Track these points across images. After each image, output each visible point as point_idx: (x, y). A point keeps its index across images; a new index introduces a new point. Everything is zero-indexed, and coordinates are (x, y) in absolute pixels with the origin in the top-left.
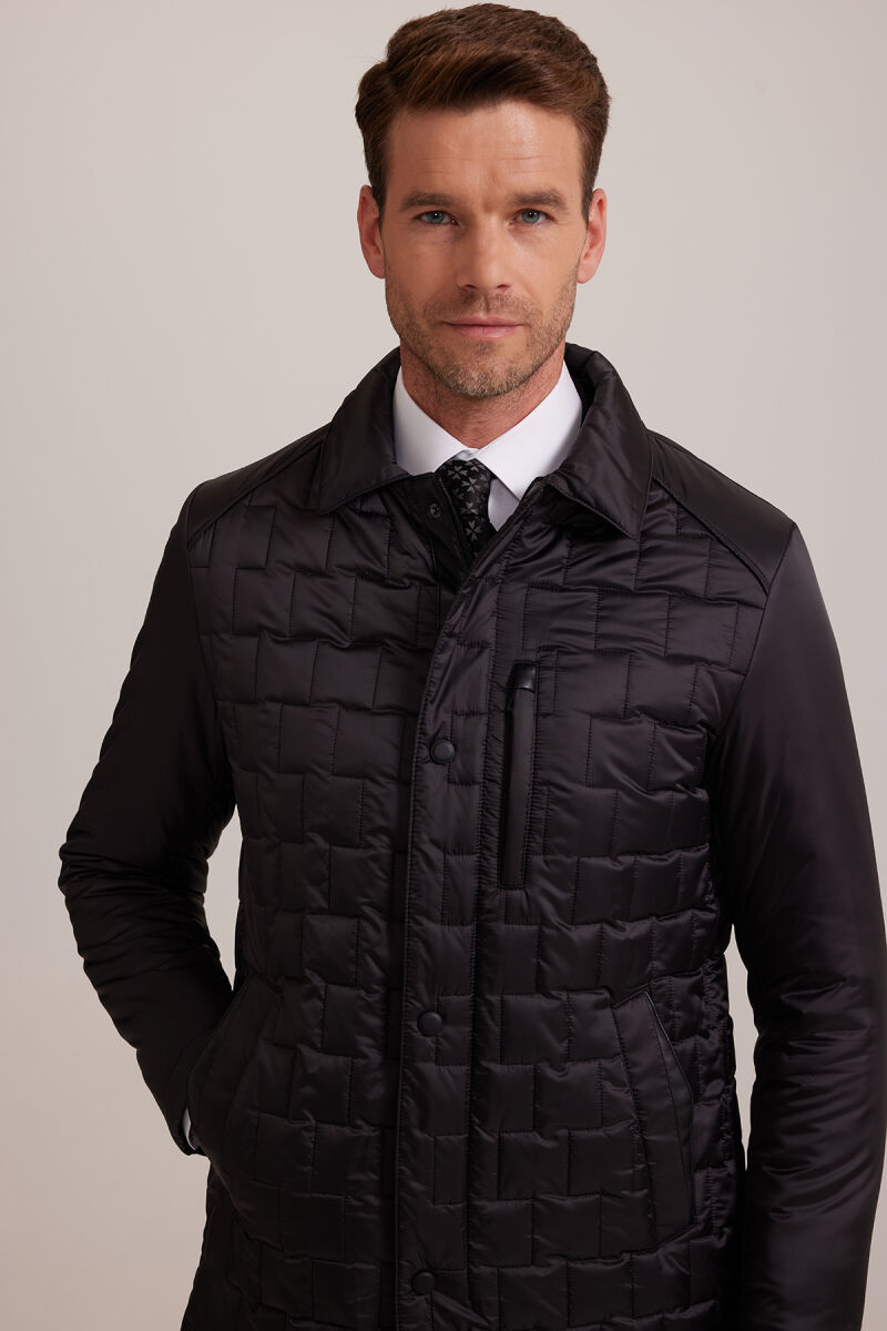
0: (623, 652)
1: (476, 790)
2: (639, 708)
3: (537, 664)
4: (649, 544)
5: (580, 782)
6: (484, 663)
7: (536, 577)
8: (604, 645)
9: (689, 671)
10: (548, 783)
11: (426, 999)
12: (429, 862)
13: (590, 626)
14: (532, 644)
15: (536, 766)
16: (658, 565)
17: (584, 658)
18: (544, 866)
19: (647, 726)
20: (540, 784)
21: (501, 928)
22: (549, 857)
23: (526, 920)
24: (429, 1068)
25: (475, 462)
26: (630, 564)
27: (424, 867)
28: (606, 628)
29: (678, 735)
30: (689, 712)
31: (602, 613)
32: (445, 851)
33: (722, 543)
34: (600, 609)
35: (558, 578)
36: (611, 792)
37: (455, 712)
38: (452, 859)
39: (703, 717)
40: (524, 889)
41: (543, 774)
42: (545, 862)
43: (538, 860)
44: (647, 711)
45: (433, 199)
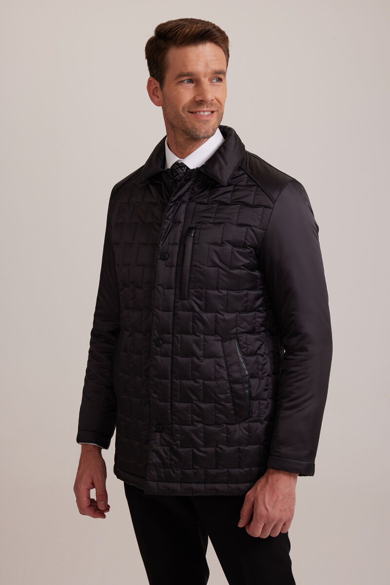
0: (222, 223)
1: (174, 268)
2: (226, 241)
3: (195, 228)
4: (236, 188)
5: (205, 266)
6: (179, 228)
7: (199, 200)
8: (216, 221)
9: (244, 229)
10: (195, 266)
11: (157, 335)
12: (159, 292)
13: (213, 215)
14: (194, 222)
15: (192, 261)
16: (238, 194)
17: (209, 225)
18: (194, 293)
19: (229, 247)
20: (193, 266)
21: (180, 313)
22: (195, 290)
23: (188, 310)
24: (158, 358)
25: (182, 164)
26: (229, 195)
27: (157, 293)
28: (218, 215)
29: (240, 250)
30: (245, 243)
31: (218, 211)
32: (164, 288)
33: (260, 187)
34: (217, 209)
35: (205, 201)
36: (217, 268)
37: (169, 244)
38: (165, 290)
39: (249, 244)
40: (188, 300)
41: (194, 263)
42: (195, 291)
43: (192, 291)
44: (229, 242)
45: (188, 74)
